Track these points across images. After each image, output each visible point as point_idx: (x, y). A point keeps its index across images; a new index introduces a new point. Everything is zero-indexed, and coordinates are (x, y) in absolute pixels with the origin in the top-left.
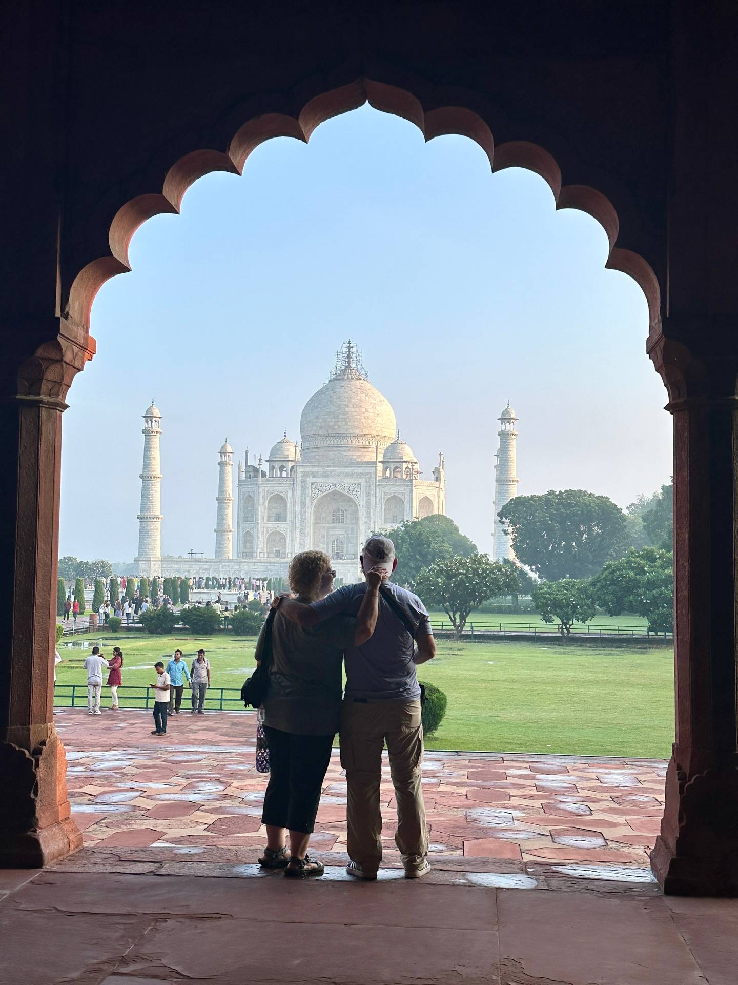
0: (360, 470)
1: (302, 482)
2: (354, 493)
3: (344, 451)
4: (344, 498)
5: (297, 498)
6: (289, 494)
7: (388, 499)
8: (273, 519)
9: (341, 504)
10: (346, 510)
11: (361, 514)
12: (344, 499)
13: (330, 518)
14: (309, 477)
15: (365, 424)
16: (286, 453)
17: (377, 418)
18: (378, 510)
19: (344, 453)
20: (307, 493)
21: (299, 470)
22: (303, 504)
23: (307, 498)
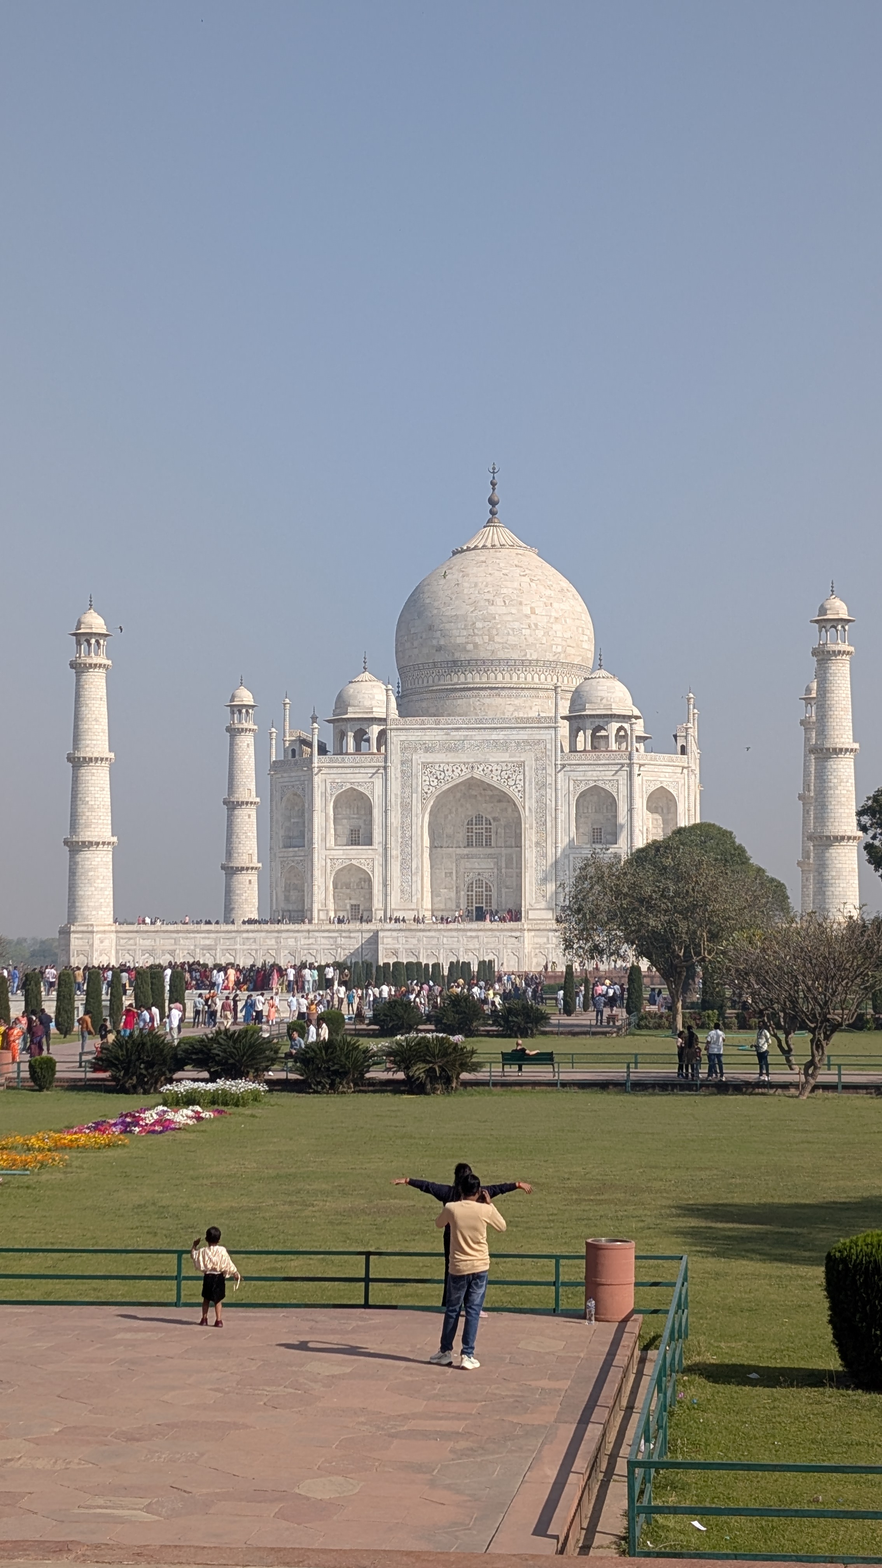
0: (523, 735)
1: (403, 763)
2: (511, 783)
3: (489, 696)
4: (490, 793)
5: (393, 797)
6: (376, 787)
7: (583, 795)
8: (345, 840)
9: (484, 805)
10: (494, 819)
11: (527, 826)
12: (491, 797)
13: (461, 836)
14: (416, 750)
15: (531, 640)
16: (367, 703)
17: (556, 627)
18: (561, 816)
19: (487, 701)
20: (414, 786)
21: (395, 739)
22: (406, 808)
23: (414, 795)
